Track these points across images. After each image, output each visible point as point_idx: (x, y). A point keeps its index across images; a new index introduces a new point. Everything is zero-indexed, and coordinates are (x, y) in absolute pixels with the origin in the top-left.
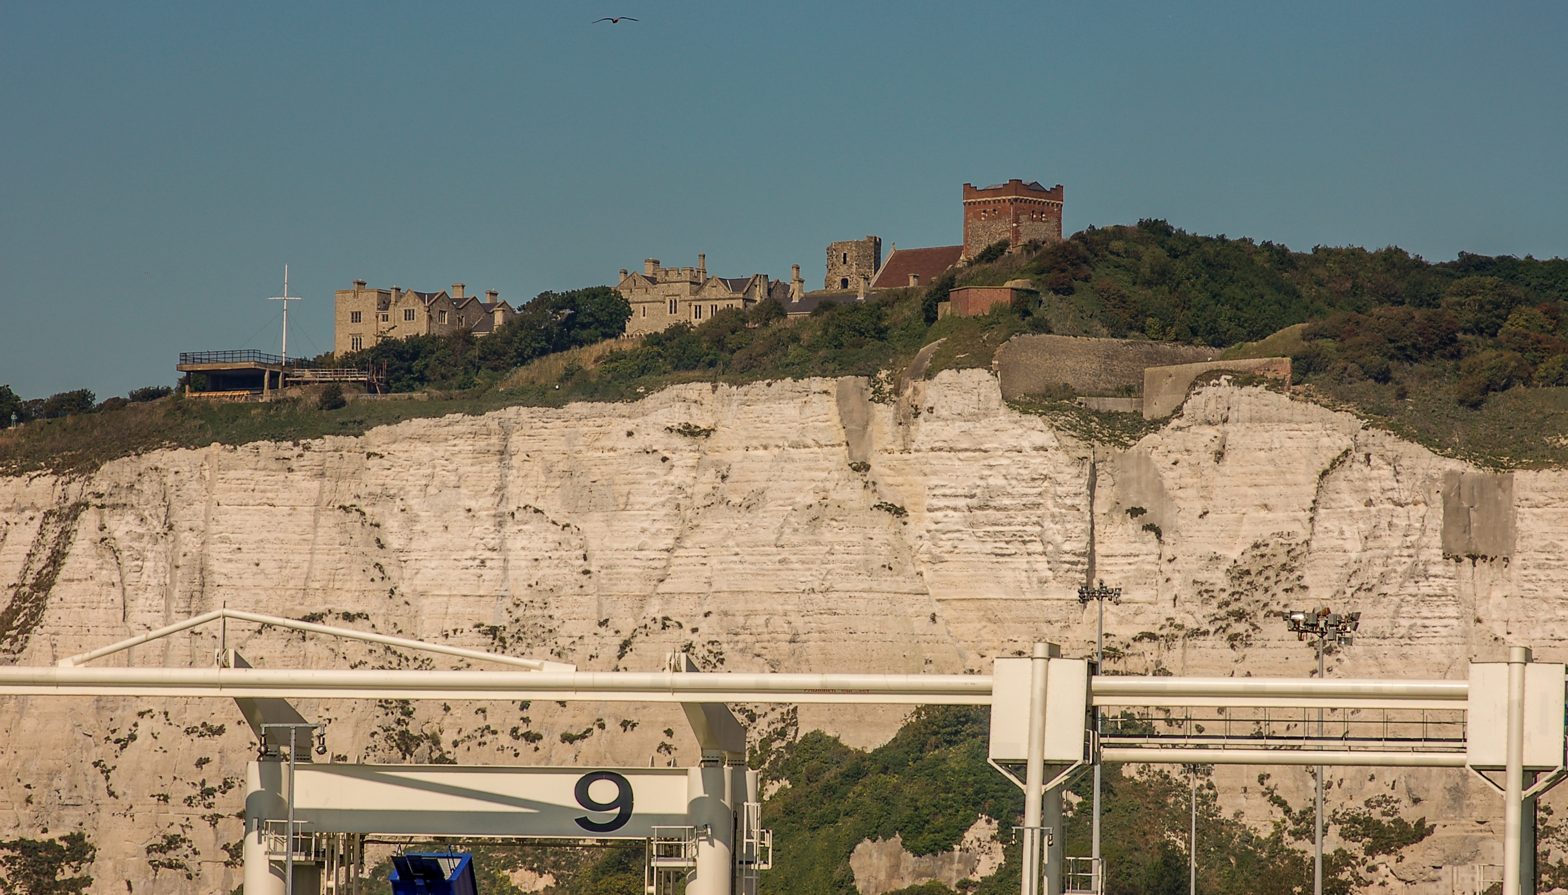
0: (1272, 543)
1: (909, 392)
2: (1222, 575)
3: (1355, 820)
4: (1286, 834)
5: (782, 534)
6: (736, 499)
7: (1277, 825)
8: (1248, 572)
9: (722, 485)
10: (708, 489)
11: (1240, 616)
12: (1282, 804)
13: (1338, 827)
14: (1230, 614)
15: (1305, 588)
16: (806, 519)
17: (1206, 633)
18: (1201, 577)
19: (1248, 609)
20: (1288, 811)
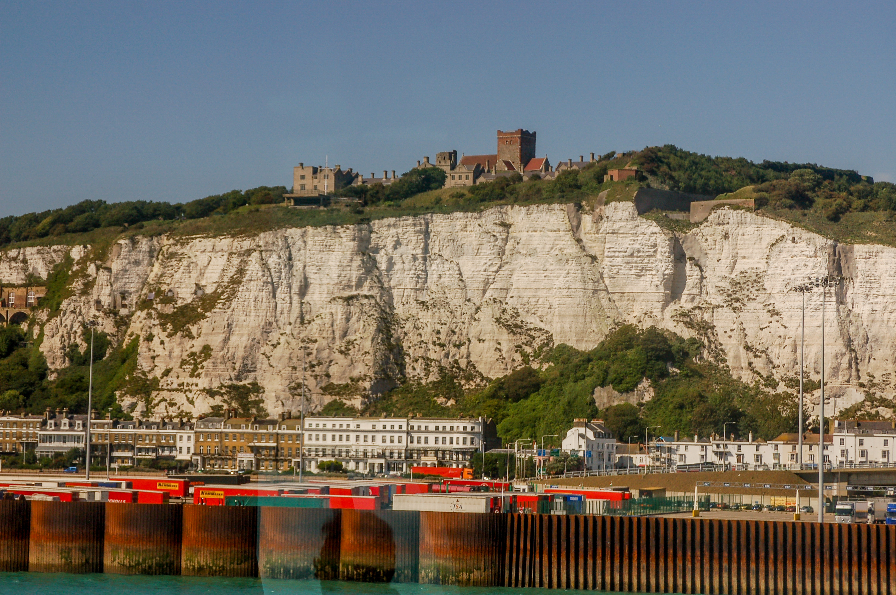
0: (749, 271)
1: (598, 210)
2: (728, 284)
3: (791, 380)
4: (760, 385)
5: (545, 266)
6: (524, 252)
7: (756, 382)
8: (739, 283)
9: (517, 246)
10: (512, 247)
11: (737, 300)
12: (759, 374)
13: (784, 383)
14: (732, 299)
15: (765, 289)
16: (555, 260)
17: (723, 306)
18: (719, 284)
19: (740, 297)
20: (761, 376)
